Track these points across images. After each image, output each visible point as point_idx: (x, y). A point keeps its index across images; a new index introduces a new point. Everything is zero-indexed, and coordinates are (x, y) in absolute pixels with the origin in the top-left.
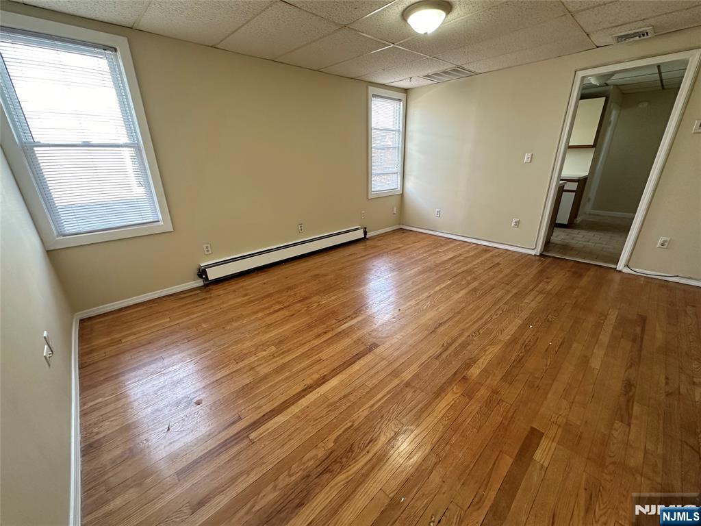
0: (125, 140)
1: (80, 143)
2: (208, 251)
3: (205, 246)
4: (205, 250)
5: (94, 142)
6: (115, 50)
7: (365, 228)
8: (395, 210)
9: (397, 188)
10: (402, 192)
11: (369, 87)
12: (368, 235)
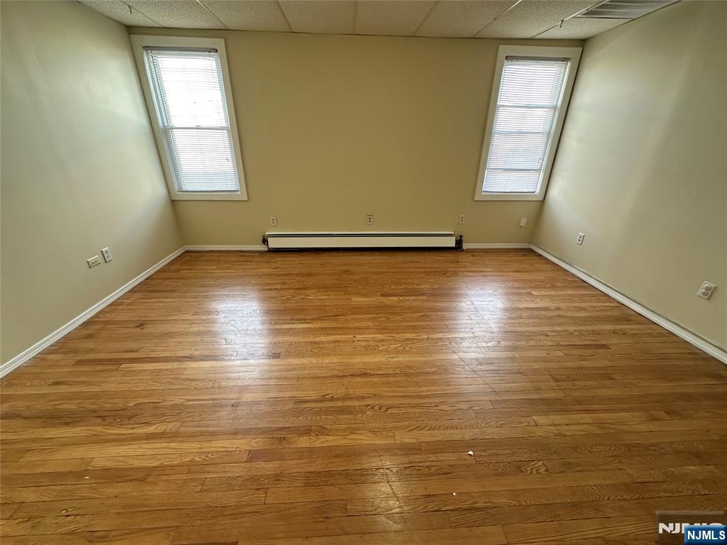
0: (224, 124)
1: (194, 126)
2: (273, 223)
3: (272, 218)
4: (272, 221)
5: (204, 125)
6: (216, 51)
7: (461, 236)
8: (523, 222)
9: (534, 192)
10: (542, 199)
11: (501, 46)
12: (465, 246)
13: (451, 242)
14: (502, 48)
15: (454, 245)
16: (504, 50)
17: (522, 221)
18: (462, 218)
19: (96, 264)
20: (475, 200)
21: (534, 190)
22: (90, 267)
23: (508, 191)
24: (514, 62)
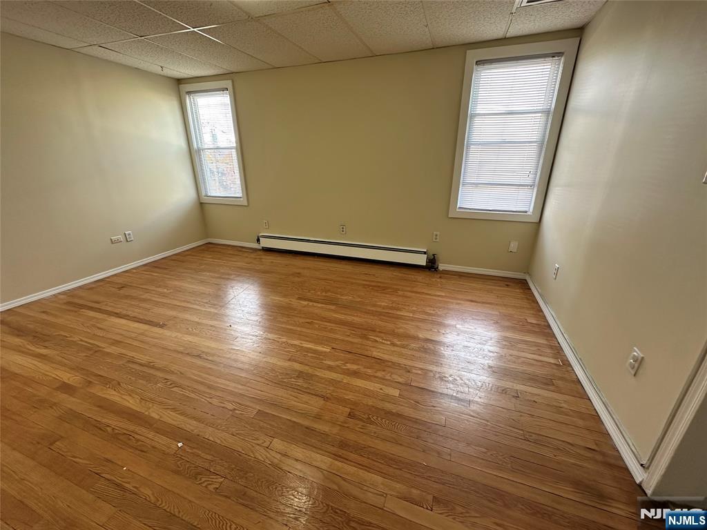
7: (434, 255)
8: (514, 246)
9: (526, 212)
10: (537, 220)
11: (468, 51)
12: (442, 267)
13: (421, 260)
14: (470, 53)
15: (425, 264)
16: (473, 55)
17: (512, 245)
18: (436, 235)
19: (118, 241)
20: (450, 216)
21: (527, 209)
22: (112, 243)
23: (491, 209)
24: (486, 66)
